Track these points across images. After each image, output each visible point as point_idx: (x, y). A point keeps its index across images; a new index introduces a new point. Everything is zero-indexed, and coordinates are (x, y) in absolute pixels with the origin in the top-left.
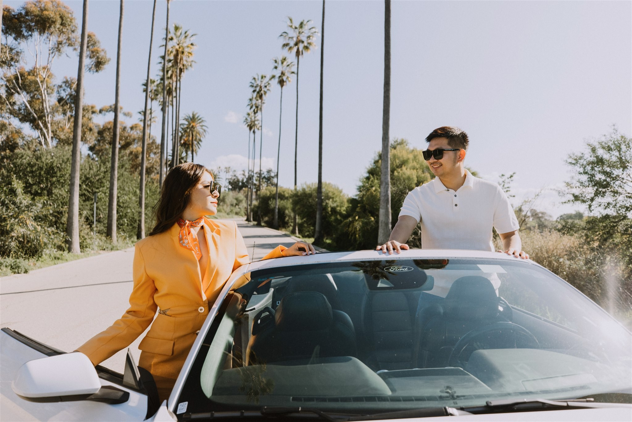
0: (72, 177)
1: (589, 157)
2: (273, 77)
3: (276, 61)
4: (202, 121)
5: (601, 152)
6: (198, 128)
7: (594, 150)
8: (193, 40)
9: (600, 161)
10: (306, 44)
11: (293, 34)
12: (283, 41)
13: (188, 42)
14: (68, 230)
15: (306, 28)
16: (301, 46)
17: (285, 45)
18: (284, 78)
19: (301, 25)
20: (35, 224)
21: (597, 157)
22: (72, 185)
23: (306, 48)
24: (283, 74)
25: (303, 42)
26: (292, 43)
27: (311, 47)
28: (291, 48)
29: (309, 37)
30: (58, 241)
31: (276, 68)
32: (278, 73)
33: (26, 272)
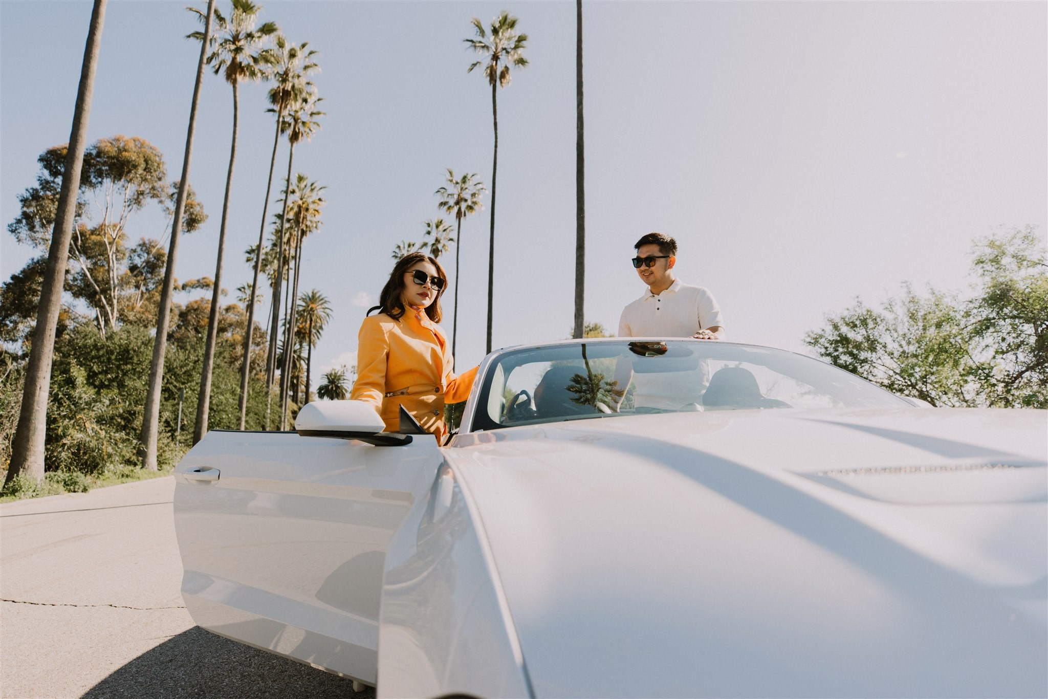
0: (153, 365)
1: (831, 335)
2: (425, 245)
3: (429, 225)
4: (326, 302)
5: (845, 330)
6: (319, 311)
7: (836, 327)
8: (321, 194)
9: (844, 340)
10: (469, 203)
11: (454, 190)
12: (440, 199)
13: (315, 196)
14: (143, 436)
15: (470, 184)
16: (463, 205)
17: (443, 204)
18: (440, 246)
19: (464, 180)
20: (97, 428)
21: (840, 335)
22: (153, 375)
23: (470, 208)
24: (437, 241)
25: (466, 200)
26: (452, 202)
27: (476, 207)
28: (449, 208)
29: (473, 195)
30: (128, 453)
31: (429, 233)
32: (431, 240)
33: (85, 490)
